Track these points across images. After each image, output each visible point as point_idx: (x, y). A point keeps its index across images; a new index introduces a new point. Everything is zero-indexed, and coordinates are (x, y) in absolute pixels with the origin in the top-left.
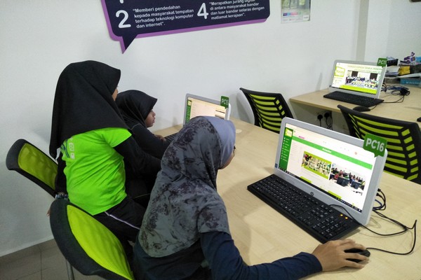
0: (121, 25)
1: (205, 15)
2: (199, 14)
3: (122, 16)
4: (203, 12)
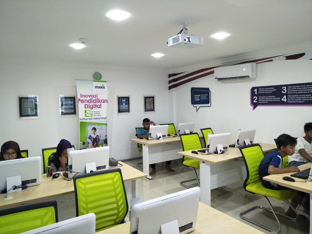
0: (254, 102)
1: (285, 100)
2: (283, 100)
3: (255, 98)
4: (284, 99)
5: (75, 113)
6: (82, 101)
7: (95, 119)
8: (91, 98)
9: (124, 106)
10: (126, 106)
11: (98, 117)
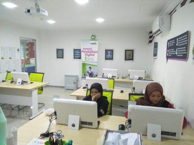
5: (80, 58)
6: (84, 52)
7: (91, 62)
8: (88, 50)
9: (109, 56)
10: (111, 56)
11: (92, 61)
